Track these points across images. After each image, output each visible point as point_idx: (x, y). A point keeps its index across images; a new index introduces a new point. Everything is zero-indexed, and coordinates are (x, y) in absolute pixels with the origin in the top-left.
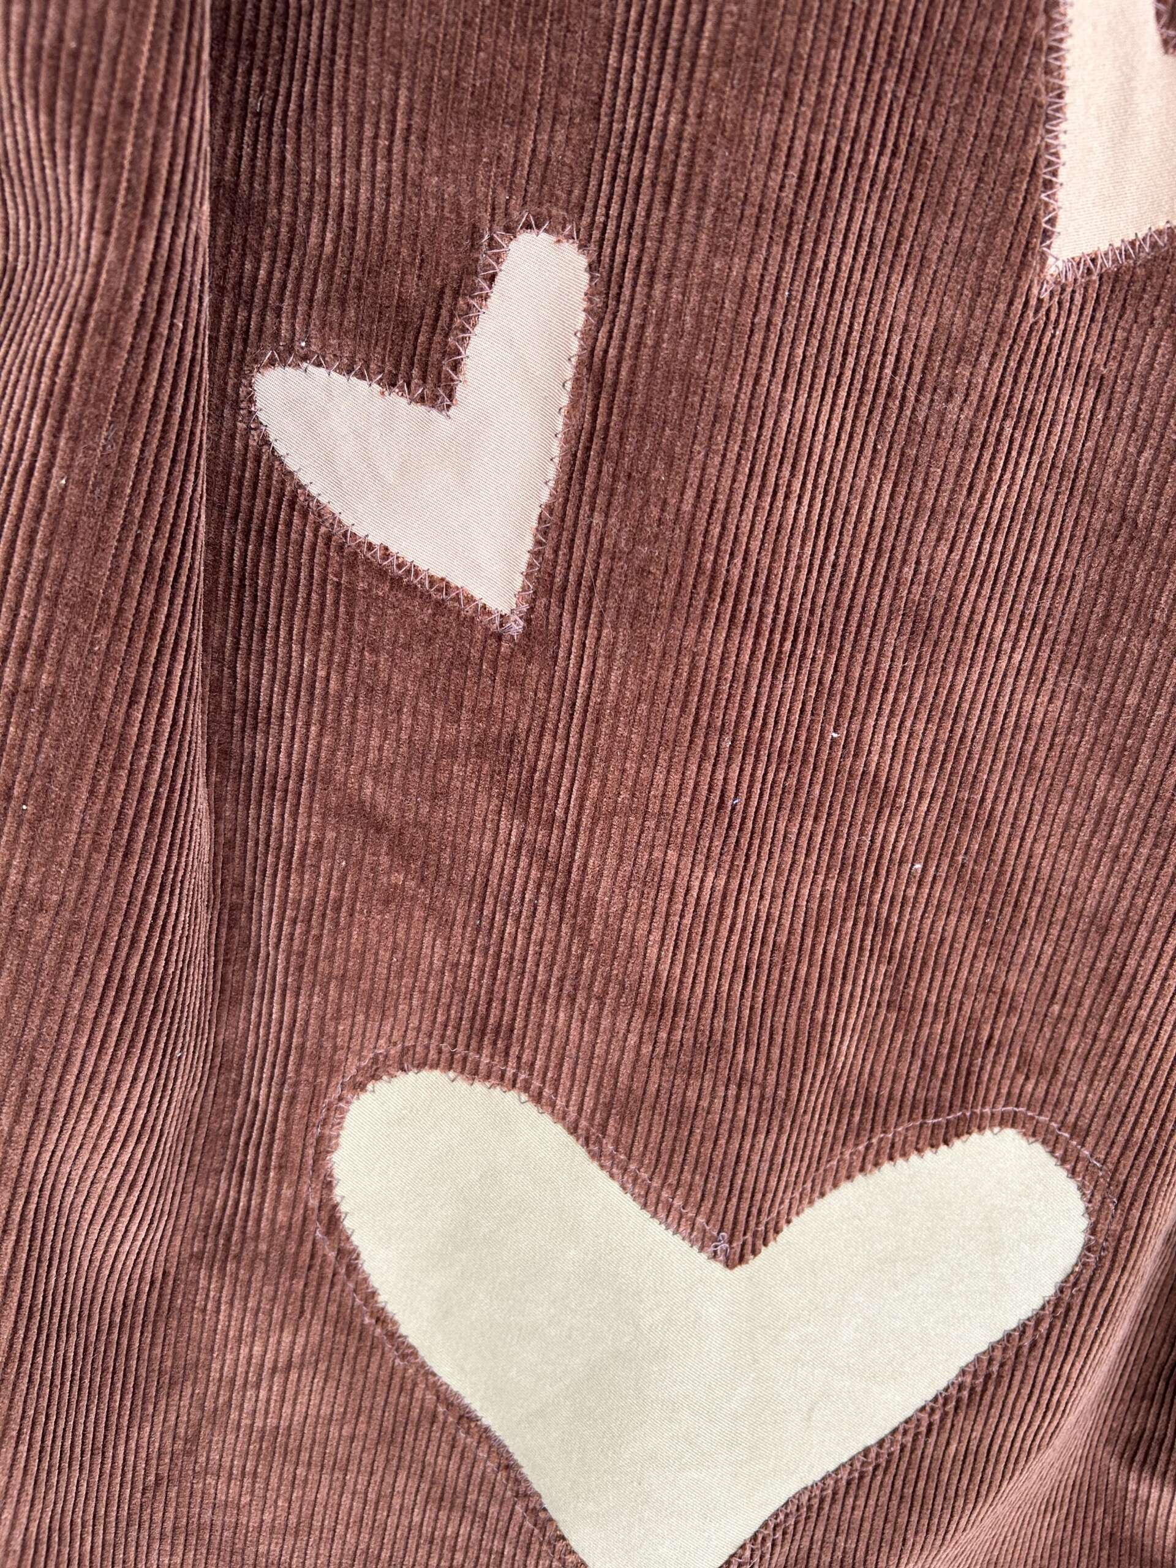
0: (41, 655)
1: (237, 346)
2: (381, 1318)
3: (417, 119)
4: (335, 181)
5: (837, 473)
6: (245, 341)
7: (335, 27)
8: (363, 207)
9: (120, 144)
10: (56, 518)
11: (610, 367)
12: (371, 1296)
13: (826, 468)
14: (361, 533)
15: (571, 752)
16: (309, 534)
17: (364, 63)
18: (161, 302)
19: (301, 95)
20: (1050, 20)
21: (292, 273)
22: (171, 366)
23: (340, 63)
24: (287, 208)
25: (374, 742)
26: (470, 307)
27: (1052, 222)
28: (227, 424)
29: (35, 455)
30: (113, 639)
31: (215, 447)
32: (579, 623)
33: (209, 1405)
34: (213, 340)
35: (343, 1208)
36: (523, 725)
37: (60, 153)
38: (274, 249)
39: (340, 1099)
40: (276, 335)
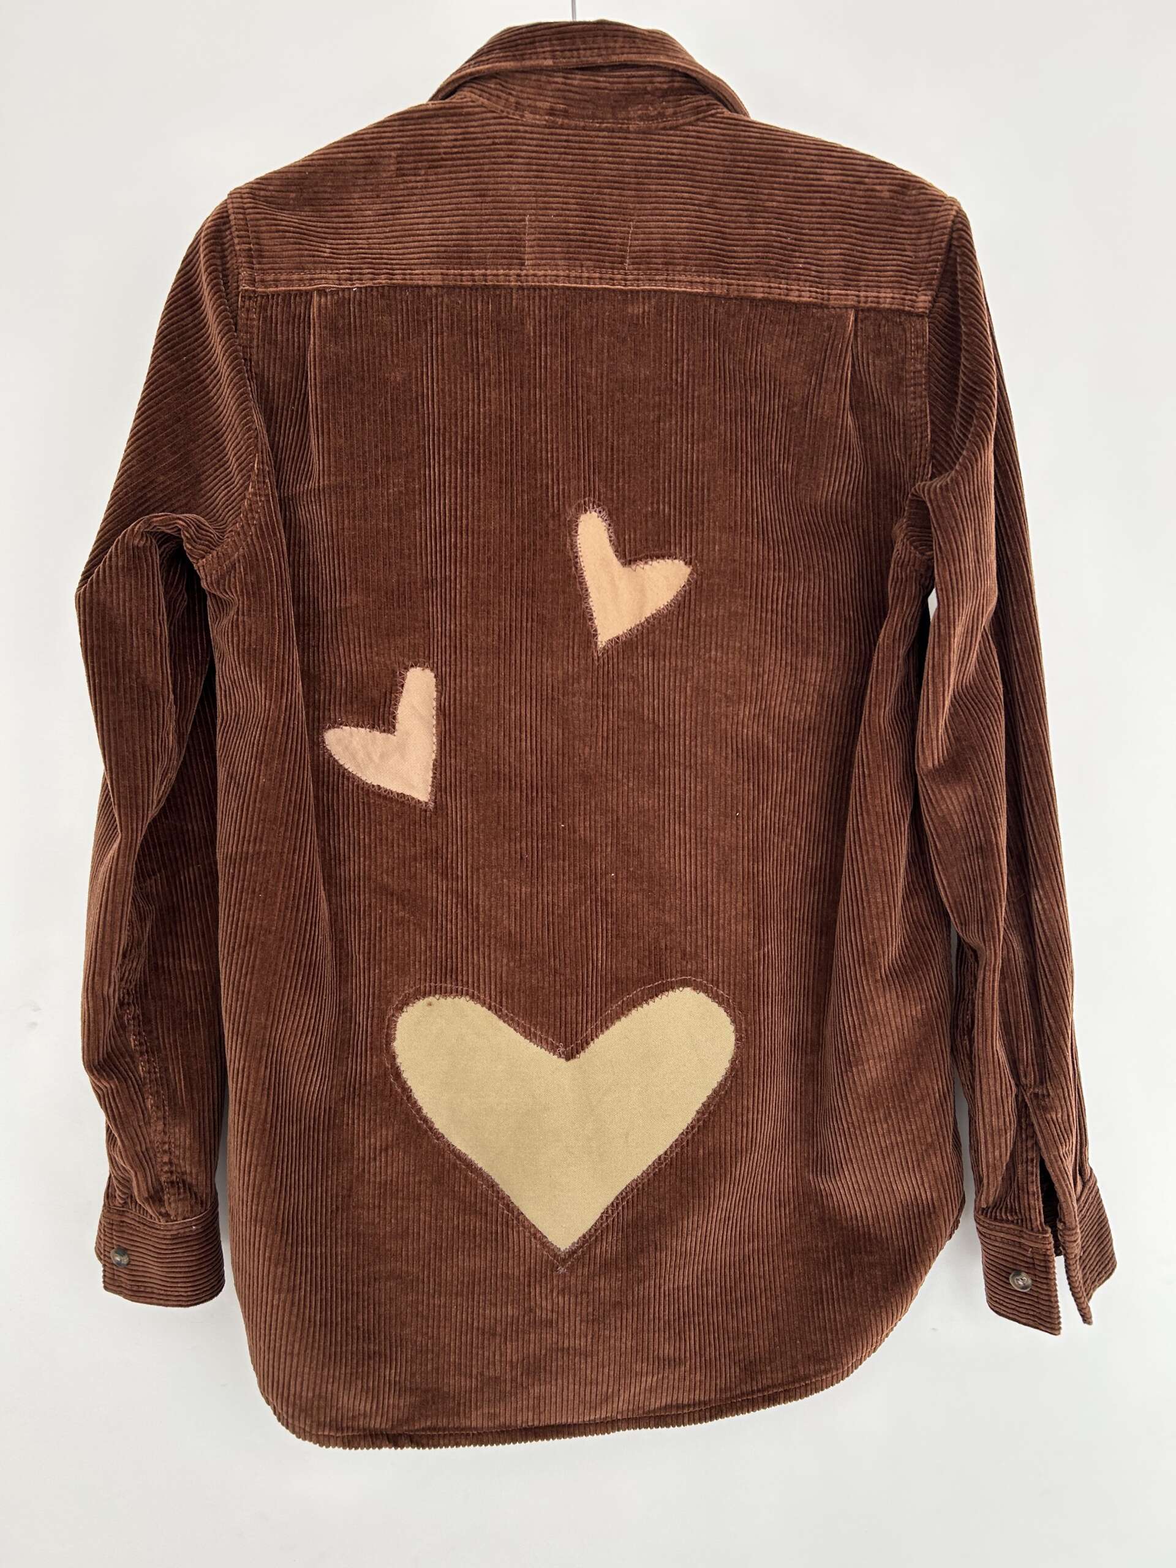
0: (261, 840)
1: (316, 724)
2: (426, 1120)
3: (367, 640)
4: (343, 663)
5: (539, 729)
6: (319, 722)
7: (336, 617)
8: (354, 670)
9: (272, 673)
10: (262, 792)
11: (447, 708)
12: (419, 1110)
13: (534, 728)
14: (369, 782)
15: (459, 849)
16: (350, 786)
17: (347, 626)
18: (290, 717)
19: (327, 638)
20: (576, 568)
21: (332, 696)
22: (295, 736)
23: (339, 628)
24: (327, 675)
25: (385, 861)
26: (396, 697)
27: (596, 630)
28: (316, 752)
29: (254, 773)
30: (286, 831)
31: (313, 761)
32: (453, 799)
33: (355, 1172)
34: (308, 724)
35: (402, 1068)
36: (440, 843)
37: (253, 678)
38: (325, 689)
39: (393, 1016)
40: (330, 718)
